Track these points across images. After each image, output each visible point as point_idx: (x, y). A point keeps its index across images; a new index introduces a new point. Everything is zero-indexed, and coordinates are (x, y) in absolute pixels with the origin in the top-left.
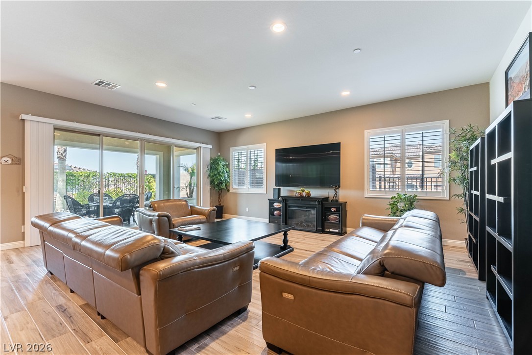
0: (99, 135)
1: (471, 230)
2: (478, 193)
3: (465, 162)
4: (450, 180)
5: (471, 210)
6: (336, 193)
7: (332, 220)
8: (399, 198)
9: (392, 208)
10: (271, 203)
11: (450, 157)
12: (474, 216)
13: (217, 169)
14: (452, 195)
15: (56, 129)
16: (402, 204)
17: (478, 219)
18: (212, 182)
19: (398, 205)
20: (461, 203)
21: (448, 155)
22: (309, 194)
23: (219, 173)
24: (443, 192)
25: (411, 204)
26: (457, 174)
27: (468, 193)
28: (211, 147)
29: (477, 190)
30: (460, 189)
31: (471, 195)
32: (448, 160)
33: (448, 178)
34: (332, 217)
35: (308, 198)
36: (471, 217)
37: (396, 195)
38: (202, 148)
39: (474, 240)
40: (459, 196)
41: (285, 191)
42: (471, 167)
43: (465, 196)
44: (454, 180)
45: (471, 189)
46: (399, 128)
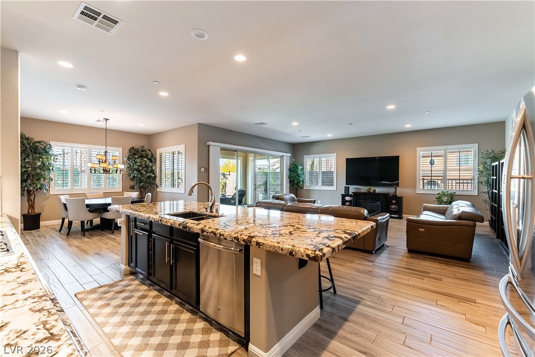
0: (236, 151)
1: (492, 214)
2: (497, 192)
3: (489, 172)
4: (478, 183)
5: (492, 201)
6: (396, 190)
7: (393, 208)
8: (444, 194)
9: (438, 201)
10: (343, 196)
11: (478, 169)
12: (494, 205)
13: (297, 172)
14: (480, 192)
15: (222, 149)
16: (446, 198)
17: (496, 206)
18: (291, 182)
19: (443, 198)
20: (486, 197)
21: (477, 167)
22: (375, 191)
23: (298, 175)
24: (474, 190)
25: (452, 198)
26: (484, 179)
27: (491, 191)
28: (290, 155)
29: (496, 189)
30: (485, 189)
31: (493, 192)
32: (477, 170)
33: (477, 181)
34: (393, 206)
35: (374, 193)
36: (492, 205)
37: (440, 192)
38: (285, 157)
39: (494, 218)
40: (485, 193)
41: (352, 189)
42: (493, 176)
43: (488, 193)
44: (482, 183)
45: (493, 189)
46: (443, 147)
